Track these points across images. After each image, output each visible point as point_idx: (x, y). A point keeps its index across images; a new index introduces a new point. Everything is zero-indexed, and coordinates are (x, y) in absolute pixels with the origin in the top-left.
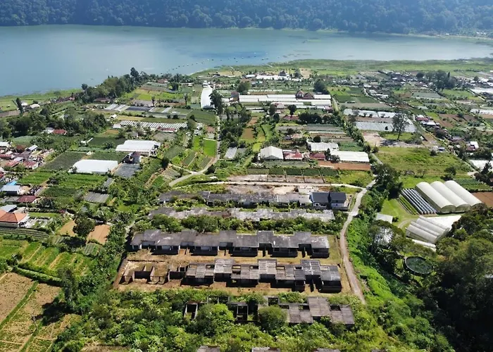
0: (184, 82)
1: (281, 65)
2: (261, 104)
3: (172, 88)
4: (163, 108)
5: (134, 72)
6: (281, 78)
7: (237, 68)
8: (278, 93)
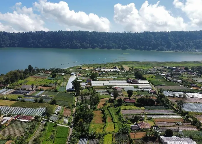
0: (61, 72)
1: (113, 64)
2: (105, 87)
3: (51, 76)
4: (38, 91)
5: (30, 67)
6: (115, 70)
7: (91, 66)
8: (115, 79)
